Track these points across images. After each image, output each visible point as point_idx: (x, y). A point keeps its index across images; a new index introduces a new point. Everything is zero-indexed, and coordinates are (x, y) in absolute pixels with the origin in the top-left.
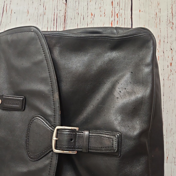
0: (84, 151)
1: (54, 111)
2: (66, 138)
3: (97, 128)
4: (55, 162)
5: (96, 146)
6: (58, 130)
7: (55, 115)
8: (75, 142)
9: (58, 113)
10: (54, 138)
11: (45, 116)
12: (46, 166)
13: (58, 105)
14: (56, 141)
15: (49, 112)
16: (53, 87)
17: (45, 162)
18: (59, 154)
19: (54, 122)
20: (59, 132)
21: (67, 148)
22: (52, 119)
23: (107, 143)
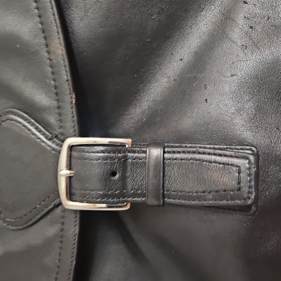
1: (57, 94)
3: (182, 139)
5: (187, 189)
6: (71, 148)
7: (59, 107)
8: (123, 178)
9: (69, 99)
10: (64, 172)
13: (65, 75)
14: (70, 179)
19: (61, 127)
20: (74, 154)
22: (52, 120)
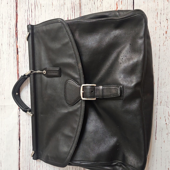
0: (101, 97)
1: (80, 75)
2: (88, 91)
3: (108, 84)
4: (83, 105)
5: (108, 94)
6: (83, 87)
7: (80, 78)
8: (94, 93)
9: (82, 76)
10: (82, 92)
11: (74, 79)
12: (78, 108)
13: (81, 71)
14: (83, 93)
15: (76, 76)
16: (77, 60)
17: (77, 106)
18: (86, 100)
19: (81, 82)
20: (84, 88)
21: (90, 96)
22: (79, 81)
23: (114, 91)
